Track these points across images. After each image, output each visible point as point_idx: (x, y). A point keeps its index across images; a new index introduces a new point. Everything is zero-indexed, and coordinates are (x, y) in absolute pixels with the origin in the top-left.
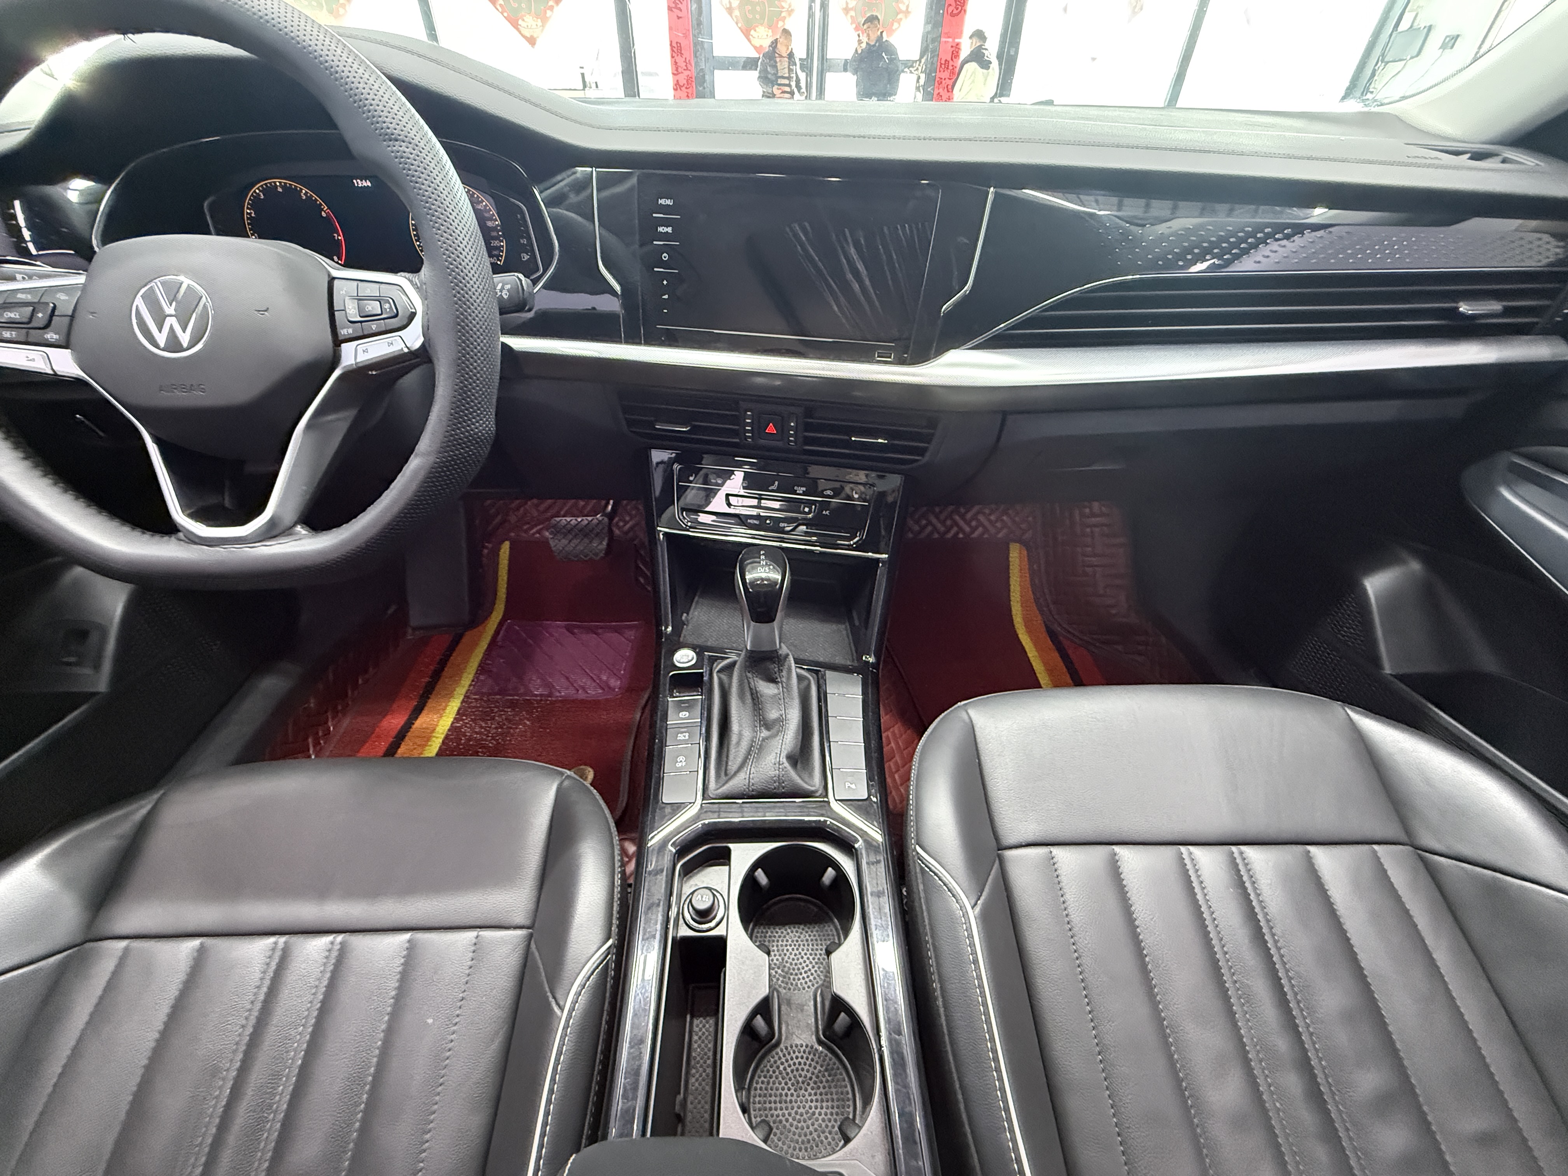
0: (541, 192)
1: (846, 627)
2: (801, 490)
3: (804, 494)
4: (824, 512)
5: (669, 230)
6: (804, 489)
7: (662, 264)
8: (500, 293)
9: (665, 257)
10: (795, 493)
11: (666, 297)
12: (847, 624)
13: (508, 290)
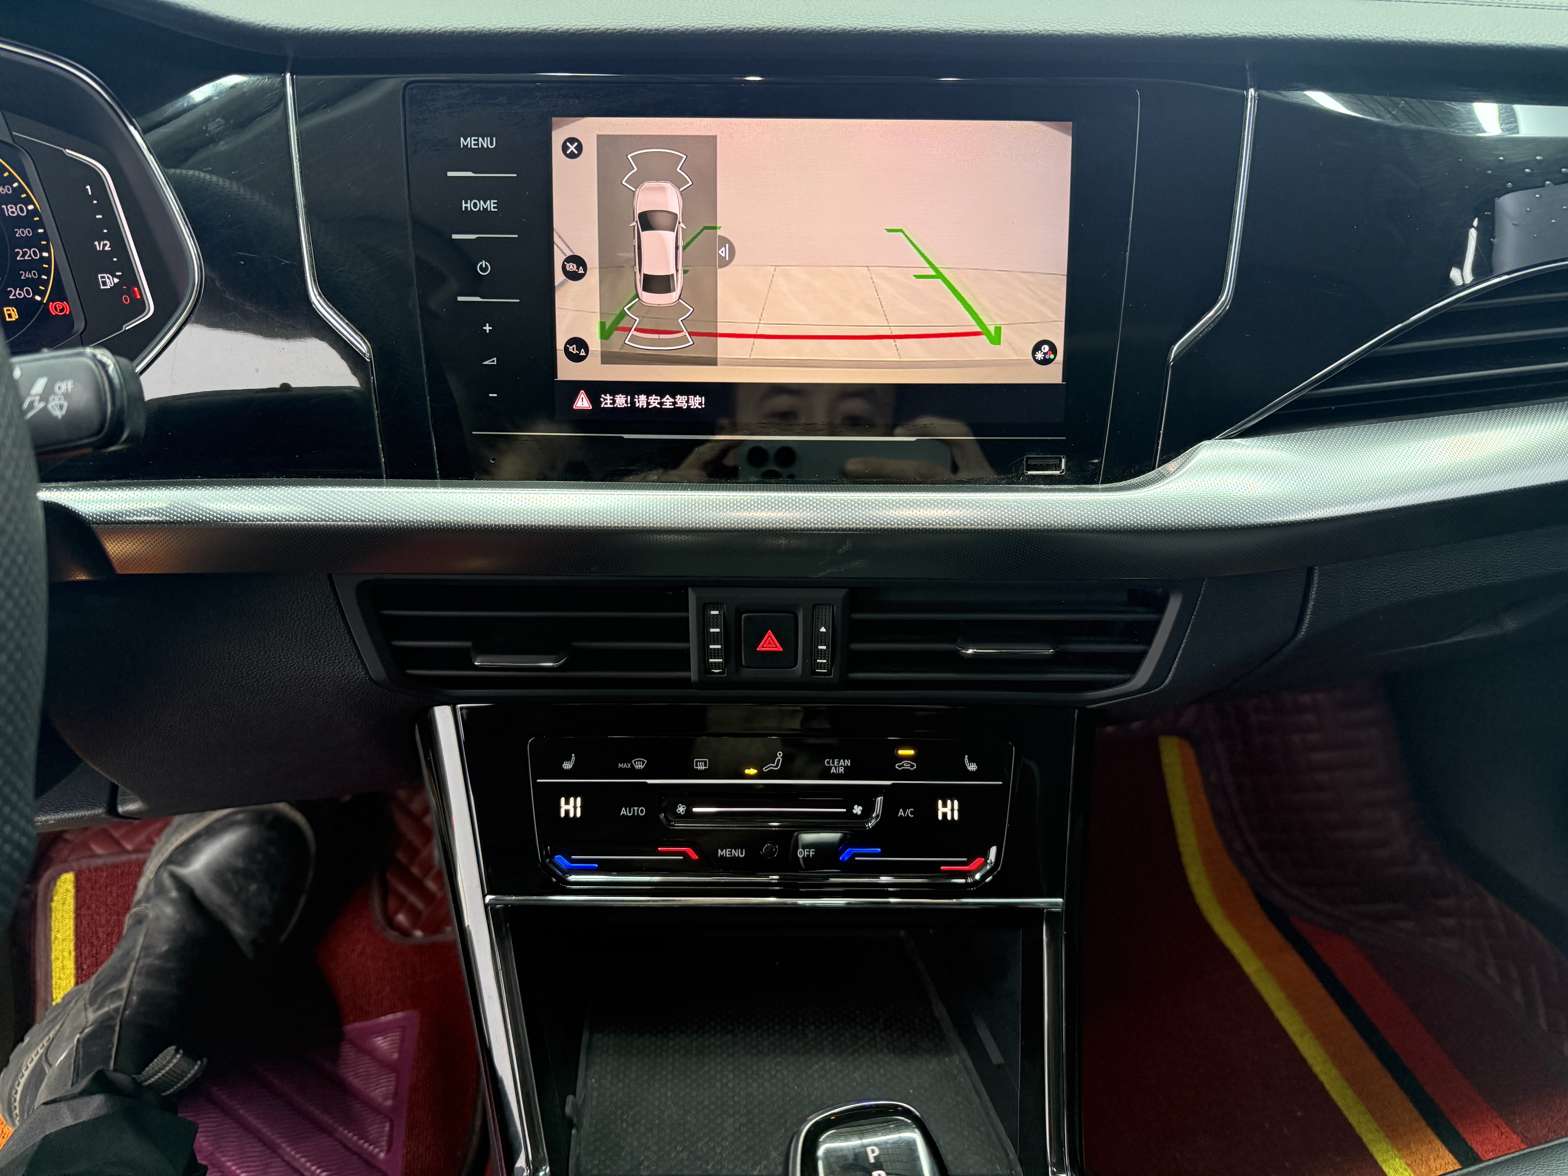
0: (144, 132)
1: (963, 1061)
2: (840, 765)
3: (848, 774)
4: (901, 813)
5: (491, 205)
6: (848, 763)
7: (475, 285)
8: (42, 405)
9: (484, 270)
10: (826, 774)
11: (492, 362)
12: (964, 1054)
13: (66, 396)
